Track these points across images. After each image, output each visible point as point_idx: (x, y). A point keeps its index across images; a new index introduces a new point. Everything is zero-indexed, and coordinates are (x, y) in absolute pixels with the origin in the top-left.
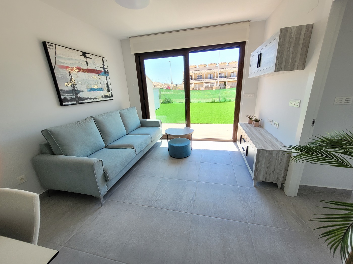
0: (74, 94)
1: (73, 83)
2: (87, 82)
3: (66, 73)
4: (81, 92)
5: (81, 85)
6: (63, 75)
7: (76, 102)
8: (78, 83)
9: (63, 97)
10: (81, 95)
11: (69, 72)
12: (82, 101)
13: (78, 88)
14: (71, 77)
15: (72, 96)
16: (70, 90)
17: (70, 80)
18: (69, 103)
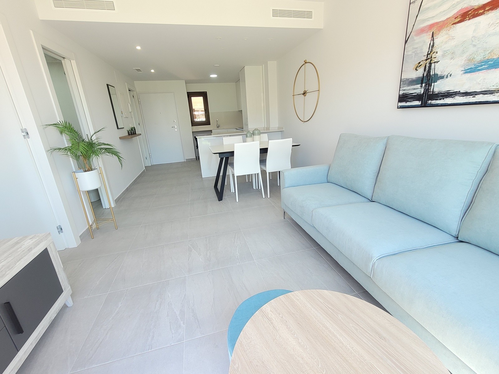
0: (424, 85)
1: (431, 60)
2: (475, 46)
3: (424, 42)
4: (442, 77)
5: (452, 58)
6: (416, 48)
7: (420, 103)
8: (443, 56)
9: (401, 93)
10: (438, 87)
11: (433, 36)
12: (434, 101)
13: (438, 69)
14: (433, 45)
15: (419, 89)
16: (419, 78)
17: (428, 54)
18: (408, 104)
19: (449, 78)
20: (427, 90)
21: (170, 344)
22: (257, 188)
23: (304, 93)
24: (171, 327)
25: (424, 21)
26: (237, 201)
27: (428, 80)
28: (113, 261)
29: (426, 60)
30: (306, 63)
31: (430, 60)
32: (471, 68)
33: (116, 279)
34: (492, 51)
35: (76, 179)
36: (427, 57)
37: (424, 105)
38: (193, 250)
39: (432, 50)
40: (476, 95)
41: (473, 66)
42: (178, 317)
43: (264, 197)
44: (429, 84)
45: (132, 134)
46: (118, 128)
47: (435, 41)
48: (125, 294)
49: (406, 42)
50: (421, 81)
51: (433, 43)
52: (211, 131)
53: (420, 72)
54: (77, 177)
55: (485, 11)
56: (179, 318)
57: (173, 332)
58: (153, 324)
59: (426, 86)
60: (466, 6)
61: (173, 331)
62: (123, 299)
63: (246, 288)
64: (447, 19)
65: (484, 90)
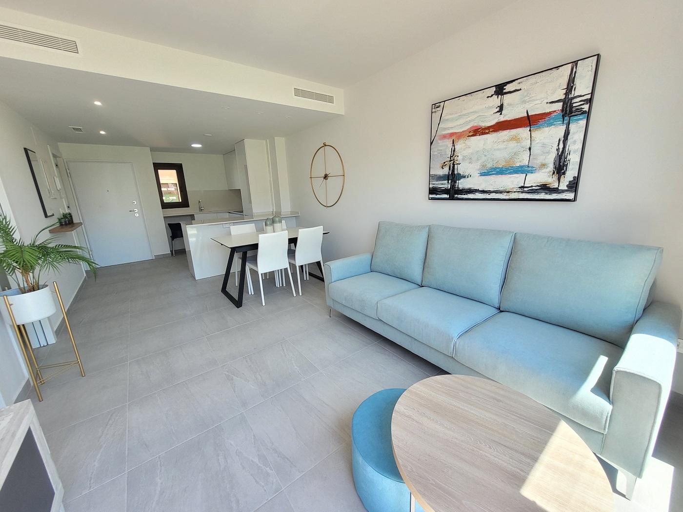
1: (454, 162)
2: (485, 156)
3: (447, 146)
4: (464, 177)
5: (470, 163)
6: (441, 150)
7: (448, 197)
8: (463, 160)
9: (431, 186)
10: (462, 184)
11: (453, 143)
12: (460, 196)
13: (460, 169)
14: (454, 150)
15: (446, 185)
16: (445, 175)
17: (451, 157)
18: (438, 196)
19: (469, 178)
20: (453, 186)
21: (267, 500)
22: (281, 286)
23: (326, 177)
24: (255, 480)
25: (445, 129)
26: (264, 304)
27: (454, 178)
28: (107, 425)
29: (450, 161)
30: (325, 145)
31: (452, 162)
32: (485, 172)
33: (128, 449)
34: (498, 161)
35: (10, 305)
36: (451, 159)
37: (452, 198)
38: (234, 378)
39: (454, 153)
40: (490, 193)
41: (486, 171)
42: (260, 465)
43: (295, 295)
44: (454, 181)
45: (66, 224)
46: (46, 216)
47: (456, 147)
48: (159, 463)
49: (431, 143)
50: (447, 177)
51: (454, 148)
52: (193, 216)
53: (446, 171)
54: (10, 303)
55: (490, 131)
56: (262, 465)
57: (263, 484)
58: (228, 487)
59: (451, 182)
60: (476, 124)
61: (261, 483)
62: (160, 471)
63: (326, 404)
64: (464, 131)
65: (495, 190)
